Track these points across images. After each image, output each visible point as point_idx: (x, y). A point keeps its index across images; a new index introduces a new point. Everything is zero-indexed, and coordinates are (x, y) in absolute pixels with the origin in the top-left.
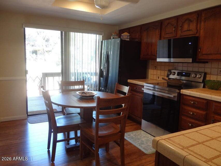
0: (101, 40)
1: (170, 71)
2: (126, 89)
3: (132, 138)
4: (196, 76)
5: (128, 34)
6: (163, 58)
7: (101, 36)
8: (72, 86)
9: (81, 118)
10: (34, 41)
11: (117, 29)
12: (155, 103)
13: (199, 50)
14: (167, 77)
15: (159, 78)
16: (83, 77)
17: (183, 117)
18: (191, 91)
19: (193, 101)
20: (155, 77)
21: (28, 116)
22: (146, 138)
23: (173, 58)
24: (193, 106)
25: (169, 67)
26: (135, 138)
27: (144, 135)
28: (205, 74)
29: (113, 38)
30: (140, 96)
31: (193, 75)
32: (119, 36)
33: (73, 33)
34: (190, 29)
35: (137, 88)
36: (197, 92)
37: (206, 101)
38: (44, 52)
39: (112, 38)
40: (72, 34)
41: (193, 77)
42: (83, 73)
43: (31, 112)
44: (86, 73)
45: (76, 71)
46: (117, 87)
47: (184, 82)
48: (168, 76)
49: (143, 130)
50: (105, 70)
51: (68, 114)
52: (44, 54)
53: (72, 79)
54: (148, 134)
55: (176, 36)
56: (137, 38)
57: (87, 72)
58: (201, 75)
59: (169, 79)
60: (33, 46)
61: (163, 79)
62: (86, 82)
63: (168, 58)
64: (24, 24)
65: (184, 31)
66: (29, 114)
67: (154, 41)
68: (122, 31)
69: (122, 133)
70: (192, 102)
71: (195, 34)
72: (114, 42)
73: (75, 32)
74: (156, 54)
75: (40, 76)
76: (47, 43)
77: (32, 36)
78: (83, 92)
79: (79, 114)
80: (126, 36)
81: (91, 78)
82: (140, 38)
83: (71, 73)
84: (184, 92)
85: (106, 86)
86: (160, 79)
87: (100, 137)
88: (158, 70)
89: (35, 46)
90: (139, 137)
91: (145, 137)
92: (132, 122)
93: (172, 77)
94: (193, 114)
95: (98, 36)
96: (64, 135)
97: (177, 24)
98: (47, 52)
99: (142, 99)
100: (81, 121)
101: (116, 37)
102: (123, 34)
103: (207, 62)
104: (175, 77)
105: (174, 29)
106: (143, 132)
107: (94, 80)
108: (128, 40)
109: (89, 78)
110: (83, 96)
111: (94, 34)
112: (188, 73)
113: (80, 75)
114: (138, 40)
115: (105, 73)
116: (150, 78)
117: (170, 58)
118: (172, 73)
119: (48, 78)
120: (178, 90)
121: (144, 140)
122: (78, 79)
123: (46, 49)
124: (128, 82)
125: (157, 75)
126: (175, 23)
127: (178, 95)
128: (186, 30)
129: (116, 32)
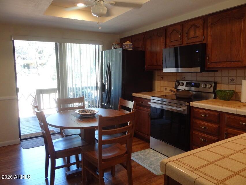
0: (101, 51)
1: (178, 82)
2: (131, 104)
3: (141, 158)
4: (206, 86)
5: (131, 43)
6: (170, 68)
7: (101, 46)
8: (70, 104)
9: (82, 139)
10: (25, 53)
11: (118, 38)
12: (164, 117)
13: (208, 58)
15: (167, 89)
16: (83, 93)
17: (194, 132)
18: (201, 103)
19: (204, 113)
20: (162, 89)
21: (21, 140)
22: (155, 158)
23: (181, 68)
24: (205, 119)
25: (177, 78)
26: (144, 158)
27: (154, 154)
28: (216, 84)
29: (114, 48)
30: (147, 111)
31: (203, 85)
32: (120, 46)
34: (197, 36)
35: (143, 102)
36: (207, 103)
37: (218, 113)
38: (37, 65)
39: (113, 48)
40: (68, 45)
42: (83, 88)
43: (24, 135)
44: (86, 88)
45: (74, 86)
46: (120, 103)
47: (194, 93)
48: (176, 87)
49: (152, 149)
50: (107, 84)
51: (67, 136)
52: (38, 67)
53: (71, 96)
54: (158, 152)
55: (182, 44)
56: (140, 47)
57: (86, 86)
58: (211, 85)
59: (178, 90)
60: (24, 59)
61: (171, 90)
62: (86, 97)
63: (176, 67)
64: (12, 36)
65: (190, 38)
66: (22, 138)
67: (158, 49)
68: (123, 40)
69: (128, 154)
70: (203, 115)
71: (202, 41)
73: (71, 43)
74: (162, 64)
75: (34, 93)
76: (40, 55)
77: (23, 48)
78: (83, 110)
79: (79, 135)
80: (128, 45)
81: (91, 94)
82: (143, 47)
83: (69, 89)
84: (194, 104)
85: (109, 102)
86: (168, 90)
87: (104, 160)
88: (165, 81)
89: (27, 58)
90: (148, 157)
91: (154, 156)
92: (139, 140)
93: (180, 88)
94: (205, 128)
95: (97, 46)
96: (64, 160)
97: (183, 30)
98: (40, 65)
99: (149, 114)
100: (83, 143)
101: (117, 46)
102: (124, 44)
103: (217, 71)
104: (184, 88)
105: (179, 36)
106: (152, 151)
107: (96, 96)
108: (131, 49)
109: (89, 93)
110: (83, 115)
111: (93, 44)
112: (197, 83)
113: (79, 90)
114: (141, 49)
115: (107, 87)
116: (156, 91)
117: (178, 68)
118: (180, 84)
119: (43, 95)
120: (187, 103)
121: (154, 160)
122: (77, 95)
123: (40, 62)
124: (133, 96)
125: (164, 86)
126: (181, 29)
127: (187, 108)
128: (193, 37)
129: (117, 41)
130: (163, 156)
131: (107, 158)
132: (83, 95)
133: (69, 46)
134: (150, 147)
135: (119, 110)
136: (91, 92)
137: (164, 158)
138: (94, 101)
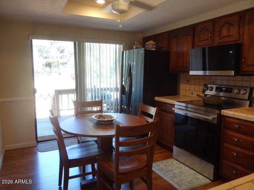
0: (122, 51)
1: (205, 85)
2: (153, 111)
3: (162, 169)
4: (240, 92)
5: (155, 43)
6: (197, 70)
7: (122, 46)
9: (99, 147)
10: (47, 52)
11: (140, 37)
12: (189, 122)
13: (243, 60)
14: (203, 93)
15: (193, 94)
16: (102, 95)
17: (226, 145)
18: (234, 111)
19: (238, 124)
20: (188, 93)
21: (38, 142)
22: (179, 170)
24: (238, 131)
25: (205, 82)
26: (166, 169)
27: (177, 166)
28: (252, 89)
29: (136, 48)
30: (170, 118)
31: (236, 91)
32: (142, 45)
33: (89, 43)
34: (231, 35)
35: (167, 108)
38: (59, 64)
39: (134, 48)
41: (236, 93)
42: (102, 90)
43: (41, 137)
44: (105, 89)
45: (93, 87)
46: (141, 109)
47: (223, 98)
49: (175, 159)
50: (127, 85)
51: (82, 142)
52: (59, 67)
53: (89, 99)
54: (181, 164)
55: (213, 44)
56: (164, 47)
57: (105, 87)
58: (246, 90)
59: (206, 95)
60: (46, 58)
61: (198, 95)
62: (105, 99)
63: (203, 70)
64: (30, 35)
65: (223, 37)
66: (39, 140)
67: (185, 49)
68: (146, 40)
69: (149, 166)
70: (237, 126)
71: (237, 41)
72: (138, 53)
73: (90, 42)
74: (188, 65)
75: (53, 94)
76: (61, 54)
77: (45, 47)
78: (100, 116)
79: (96, 141)
80: (151, 45)
81: (111, 96)
82: (168, 47)
83: (87, 89)
84: (225, 112)
85: (129, 105)
86: (195, 95)
87: (120, 174)
88: (191, 84)
89: (48, 58)
90: (170, 168)
91: (177, 168)
92: (161, 148)
93: (208, 92)
94: (238, 140)
95: (118, 45)
96: (80, 169)
97: (214, 28)
98: (62, 64)
99: (173, 120)
100: (99, 151)
101: (139, 46)
102: (147, 43)
104: (213, 93)
105: (210, 35)
106: (175, 162)
107: (115, 98)
108: (154, 49)
109: (108, 95)
110: (100, 121)
111: (113, 43)
112: (229, 88)
113: (98, 92)
114: (165, 49)
115: (127, 90)
116: (181, 95)
117: (206, 71)
118: (209, 88)
119: (61, 96)
120: (217, 111)
121: (177, 172)
122: (95, 98)
123: (61, 61)
124: (155, 100)
125: (190, 90)
126: (211, 27)
127: (217, 117)
128: (226, 36)
129: (139, 41)
130: (187, 168)
131: (124, 171)
132: (102, 97)
133: (88, 45)
134: (173, 157)
135: (140, 117)
136: (110, 94)
137: (189, 170)
138: (113, 103)
